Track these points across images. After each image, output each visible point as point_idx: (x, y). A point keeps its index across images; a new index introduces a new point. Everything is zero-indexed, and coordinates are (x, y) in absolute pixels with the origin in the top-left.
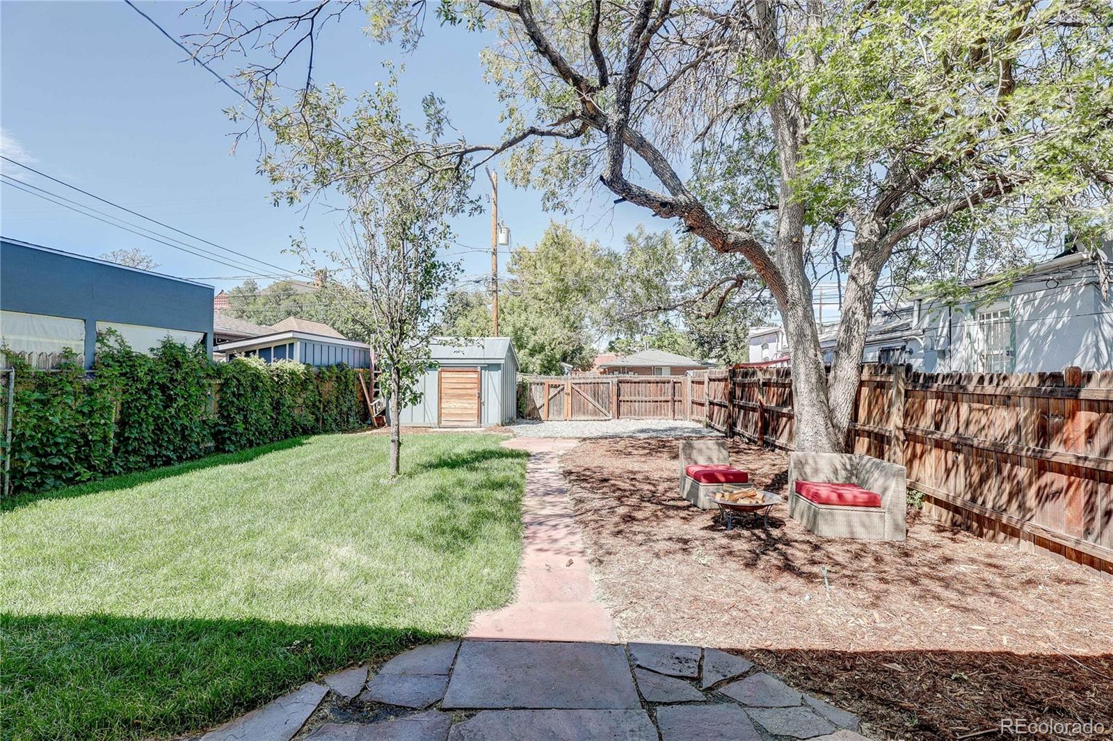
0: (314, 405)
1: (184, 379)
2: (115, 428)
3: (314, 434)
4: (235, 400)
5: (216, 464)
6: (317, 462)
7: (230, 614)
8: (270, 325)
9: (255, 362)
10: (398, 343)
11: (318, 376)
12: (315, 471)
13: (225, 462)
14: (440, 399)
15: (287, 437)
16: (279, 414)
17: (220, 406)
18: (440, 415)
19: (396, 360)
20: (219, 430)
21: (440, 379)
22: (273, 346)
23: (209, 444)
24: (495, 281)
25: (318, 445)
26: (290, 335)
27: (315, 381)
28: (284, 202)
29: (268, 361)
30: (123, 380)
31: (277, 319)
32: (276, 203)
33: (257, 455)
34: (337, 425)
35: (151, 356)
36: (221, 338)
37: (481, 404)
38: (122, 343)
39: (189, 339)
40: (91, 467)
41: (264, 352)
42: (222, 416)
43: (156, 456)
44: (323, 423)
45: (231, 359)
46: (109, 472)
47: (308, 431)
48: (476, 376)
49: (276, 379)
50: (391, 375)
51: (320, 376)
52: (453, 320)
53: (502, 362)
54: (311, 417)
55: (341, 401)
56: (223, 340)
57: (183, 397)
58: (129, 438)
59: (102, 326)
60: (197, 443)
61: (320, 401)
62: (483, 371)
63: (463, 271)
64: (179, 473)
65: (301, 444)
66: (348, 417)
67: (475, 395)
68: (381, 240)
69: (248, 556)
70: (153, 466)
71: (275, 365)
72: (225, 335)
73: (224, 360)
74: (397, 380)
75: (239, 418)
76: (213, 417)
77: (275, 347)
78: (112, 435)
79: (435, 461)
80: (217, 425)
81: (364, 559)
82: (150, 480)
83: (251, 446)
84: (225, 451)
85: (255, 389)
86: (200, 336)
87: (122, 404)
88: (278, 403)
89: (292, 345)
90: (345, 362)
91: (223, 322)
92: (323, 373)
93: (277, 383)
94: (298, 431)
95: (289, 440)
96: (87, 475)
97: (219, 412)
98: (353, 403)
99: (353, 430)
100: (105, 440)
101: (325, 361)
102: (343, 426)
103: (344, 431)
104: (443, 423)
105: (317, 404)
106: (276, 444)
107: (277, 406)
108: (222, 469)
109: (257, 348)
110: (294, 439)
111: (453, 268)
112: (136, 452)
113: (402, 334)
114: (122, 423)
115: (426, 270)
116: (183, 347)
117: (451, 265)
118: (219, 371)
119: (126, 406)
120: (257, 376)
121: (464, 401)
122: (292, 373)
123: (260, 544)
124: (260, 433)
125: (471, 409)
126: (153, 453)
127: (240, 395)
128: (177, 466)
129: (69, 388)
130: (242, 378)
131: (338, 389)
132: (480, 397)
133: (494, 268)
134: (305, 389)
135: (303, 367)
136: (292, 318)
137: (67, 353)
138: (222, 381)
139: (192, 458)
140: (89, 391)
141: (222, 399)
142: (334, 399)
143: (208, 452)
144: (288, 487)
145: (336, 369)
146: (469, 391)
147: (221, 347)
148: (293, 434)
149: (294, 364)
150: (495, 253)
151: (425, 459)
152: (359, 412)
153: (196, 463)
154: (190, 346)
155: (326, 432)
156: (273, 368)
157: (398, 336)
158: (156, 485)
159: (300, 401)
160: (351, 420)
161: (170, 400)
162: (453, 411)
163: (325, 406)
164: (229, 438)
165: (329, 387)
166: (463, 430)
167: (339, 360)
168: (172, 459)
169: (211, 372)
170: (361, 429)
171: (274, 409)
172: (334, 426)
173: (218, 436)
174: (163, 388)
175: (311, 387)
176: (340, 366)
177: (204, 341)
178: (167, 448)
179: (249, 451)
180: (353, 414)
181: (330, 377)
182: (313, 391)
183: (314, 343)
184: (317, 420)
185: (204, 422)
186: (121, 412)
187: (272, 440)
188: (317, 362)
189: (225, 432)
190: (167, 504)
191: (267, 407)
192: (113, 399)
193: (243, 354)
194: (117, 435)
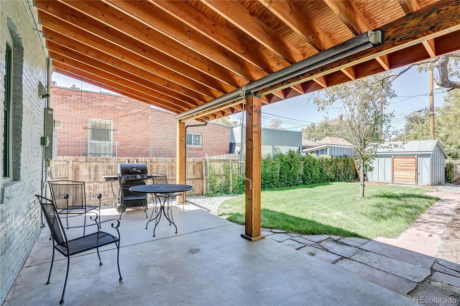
0: (335, 171)
1: (294, 161)
2: (278, 174)
3: (335, 181)
4: (308, 168)
5: (303, 187)
6: (334, 190)
7: (309, 219)
8: (320, 140)
9: (314, 155)
10: (363, 148)
11: (336, 160)
12: (333, 193)
13: (306, 187)
14: (393, 171)
15: (325, 182)
16: (322, 173)
17: (304, 170)
18: (393, 178)
19: (362, 155)
20: (304, 177)
21: (393, 162)
22: (320, 149)
23: (301, 182)
24: (432, 109)
25: (336, 185)
26: (326, 145)
27: (335, 162)
28: (321, 110)
29: (318, 155)
30: (280, 161)
31: (322, 138)
32: (319, 110)
33: (315, 186)
34: (344, 179)
35: (286, 154)
36: (303, 148)
37: (417, 174)
38: (280, 151)
39: (295, 149)
40: (274, 184)
41: (317, 152)
42: (305, 173)
43: (288, 183)
44: (338, 178)
45: (307, 154)
46: (277, 186)
47: (332, 180)
48: (414, 160)
49: (321, 161)
50: (360, 160)
51: (337, 160)
52: (389, 137)
53: (431, 153)
54: (333, 175)
55: (346, 170)
56: (304, 148)
57: (294, 166)
58: (281, 177)
59: (276, 147)
60: (298, 181)
61: (337, 170)
62: (419, 158)
63: (394, 116)
64: (294, 189)
65: (330, 185)
66: (348, 176)
67: (414, 170)
68: (356, 111)
69: (312, 209)
70: (287, 186)
71: (321, 156)
72: (305, 146)
73: (304, 154)
74: (363, 162)
75: (309, 174)
76: (302, 173)
77: (321, 150)
78: (278, 176)
79: (381, 195)
80: (303, 176)
81: (345, 216)
82: (287, 189)
83: (313, 183)
84: (305, 184)
85: (314, 164)
86: (298, 148)
87: (280, 168)
88: (322, 169)
89: (326, 149)
90: (347, 154)
91: (305, 142)
92: (338, 159)
93: (321, 162)
94: (329, 180)
95: (326, 183)
96: (273, 186)
97: (304, 172)
98: (351, 171)
99: (351, 182)
100: (276, 178)
101: (339, 155)
102: (346, 179)
103: (346, 182)
104: (395, 182)
105: (336, 170)
106: (321, 184)
107: (321, 170)
108: (305, 189)
109: (315, 150)
110: (327, 183)
111: (389, 116)
112: (283, 181)
113: (364, 144)
114: (280, 173)
115: (376, 119)
116: (294, 151)
117: (388, 114)
118: (303, 159)
119: (281, 168)
120: (315, 160)
121: (407, 172)
122: (326, 159)
123: (315, 207)
124: (316, 180)
125: (412, 176)
126: (287, 182)
127: (310, 166)
128: (293, 187)
129: (269, 164)
130: (310, 161)
131: (344, 165)
132: (417, 170)
133: (431, 102)
134: (331, 164)
135: (330, 157)
136: (328, 137)
137: (269, 154)
138: (304, 162)
139: (296, 185)
140: (273, 164)
141: (304, 167)
142: (342, 169)
143: (300, 184)
144: (324, 196)
145: (343, 157)
146: (410, 168)
147: (304, 150)
148: (327, 181)
149: (327, 156)
150: (432, 94)
151: (378, 194)
152: (354, 174)
153: (298, 187)
154: (295, 151)
155: (339, 181)
156: (320, 157)
157: (363, 146)
158: (289, 191)
159: (329, 169)
160: (350, 177)
161: (291, 167)
162: (400, 177)
163: (339, 172)
164: (307, 180)
165: (341, 165)
166: (406, 186)
167: (345, 154)
168: (291, 185)
169: (301, 159)
170: (354, 181)
171: (320, 171)
172: (342, 179)
173: (303, 179)
174: (289, 164)
175: (333, 164)
176: (345, 156)
177: (299, 150)
178: (290, 182)
179: (312, 185)
180: (351, 175)
181: (341, 161)
182: (334, 166)
183: (334, 148)
184: (336, 176)
185: (300, 174)
186: (280, 170)
187: (320, 182)
188: (336, 155)
189: (305, 178)
190: (292, 195)
191: (318, 171)
192: (278, 166)
193: (310, 153)
194: (279, 176)
